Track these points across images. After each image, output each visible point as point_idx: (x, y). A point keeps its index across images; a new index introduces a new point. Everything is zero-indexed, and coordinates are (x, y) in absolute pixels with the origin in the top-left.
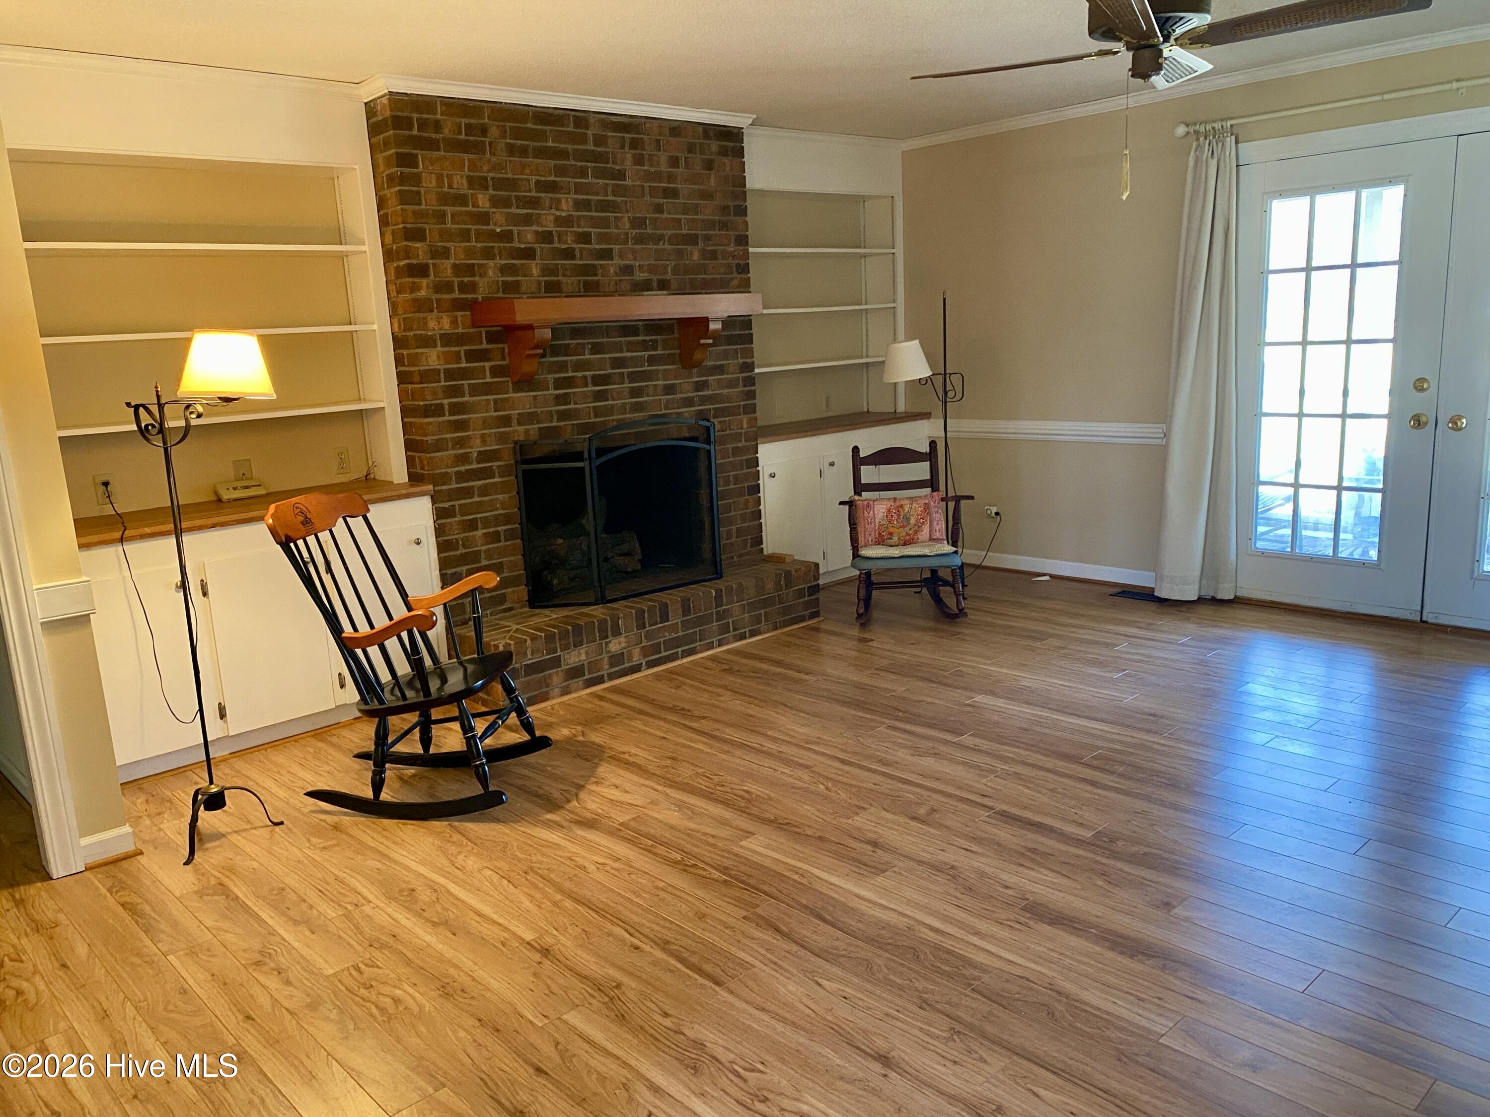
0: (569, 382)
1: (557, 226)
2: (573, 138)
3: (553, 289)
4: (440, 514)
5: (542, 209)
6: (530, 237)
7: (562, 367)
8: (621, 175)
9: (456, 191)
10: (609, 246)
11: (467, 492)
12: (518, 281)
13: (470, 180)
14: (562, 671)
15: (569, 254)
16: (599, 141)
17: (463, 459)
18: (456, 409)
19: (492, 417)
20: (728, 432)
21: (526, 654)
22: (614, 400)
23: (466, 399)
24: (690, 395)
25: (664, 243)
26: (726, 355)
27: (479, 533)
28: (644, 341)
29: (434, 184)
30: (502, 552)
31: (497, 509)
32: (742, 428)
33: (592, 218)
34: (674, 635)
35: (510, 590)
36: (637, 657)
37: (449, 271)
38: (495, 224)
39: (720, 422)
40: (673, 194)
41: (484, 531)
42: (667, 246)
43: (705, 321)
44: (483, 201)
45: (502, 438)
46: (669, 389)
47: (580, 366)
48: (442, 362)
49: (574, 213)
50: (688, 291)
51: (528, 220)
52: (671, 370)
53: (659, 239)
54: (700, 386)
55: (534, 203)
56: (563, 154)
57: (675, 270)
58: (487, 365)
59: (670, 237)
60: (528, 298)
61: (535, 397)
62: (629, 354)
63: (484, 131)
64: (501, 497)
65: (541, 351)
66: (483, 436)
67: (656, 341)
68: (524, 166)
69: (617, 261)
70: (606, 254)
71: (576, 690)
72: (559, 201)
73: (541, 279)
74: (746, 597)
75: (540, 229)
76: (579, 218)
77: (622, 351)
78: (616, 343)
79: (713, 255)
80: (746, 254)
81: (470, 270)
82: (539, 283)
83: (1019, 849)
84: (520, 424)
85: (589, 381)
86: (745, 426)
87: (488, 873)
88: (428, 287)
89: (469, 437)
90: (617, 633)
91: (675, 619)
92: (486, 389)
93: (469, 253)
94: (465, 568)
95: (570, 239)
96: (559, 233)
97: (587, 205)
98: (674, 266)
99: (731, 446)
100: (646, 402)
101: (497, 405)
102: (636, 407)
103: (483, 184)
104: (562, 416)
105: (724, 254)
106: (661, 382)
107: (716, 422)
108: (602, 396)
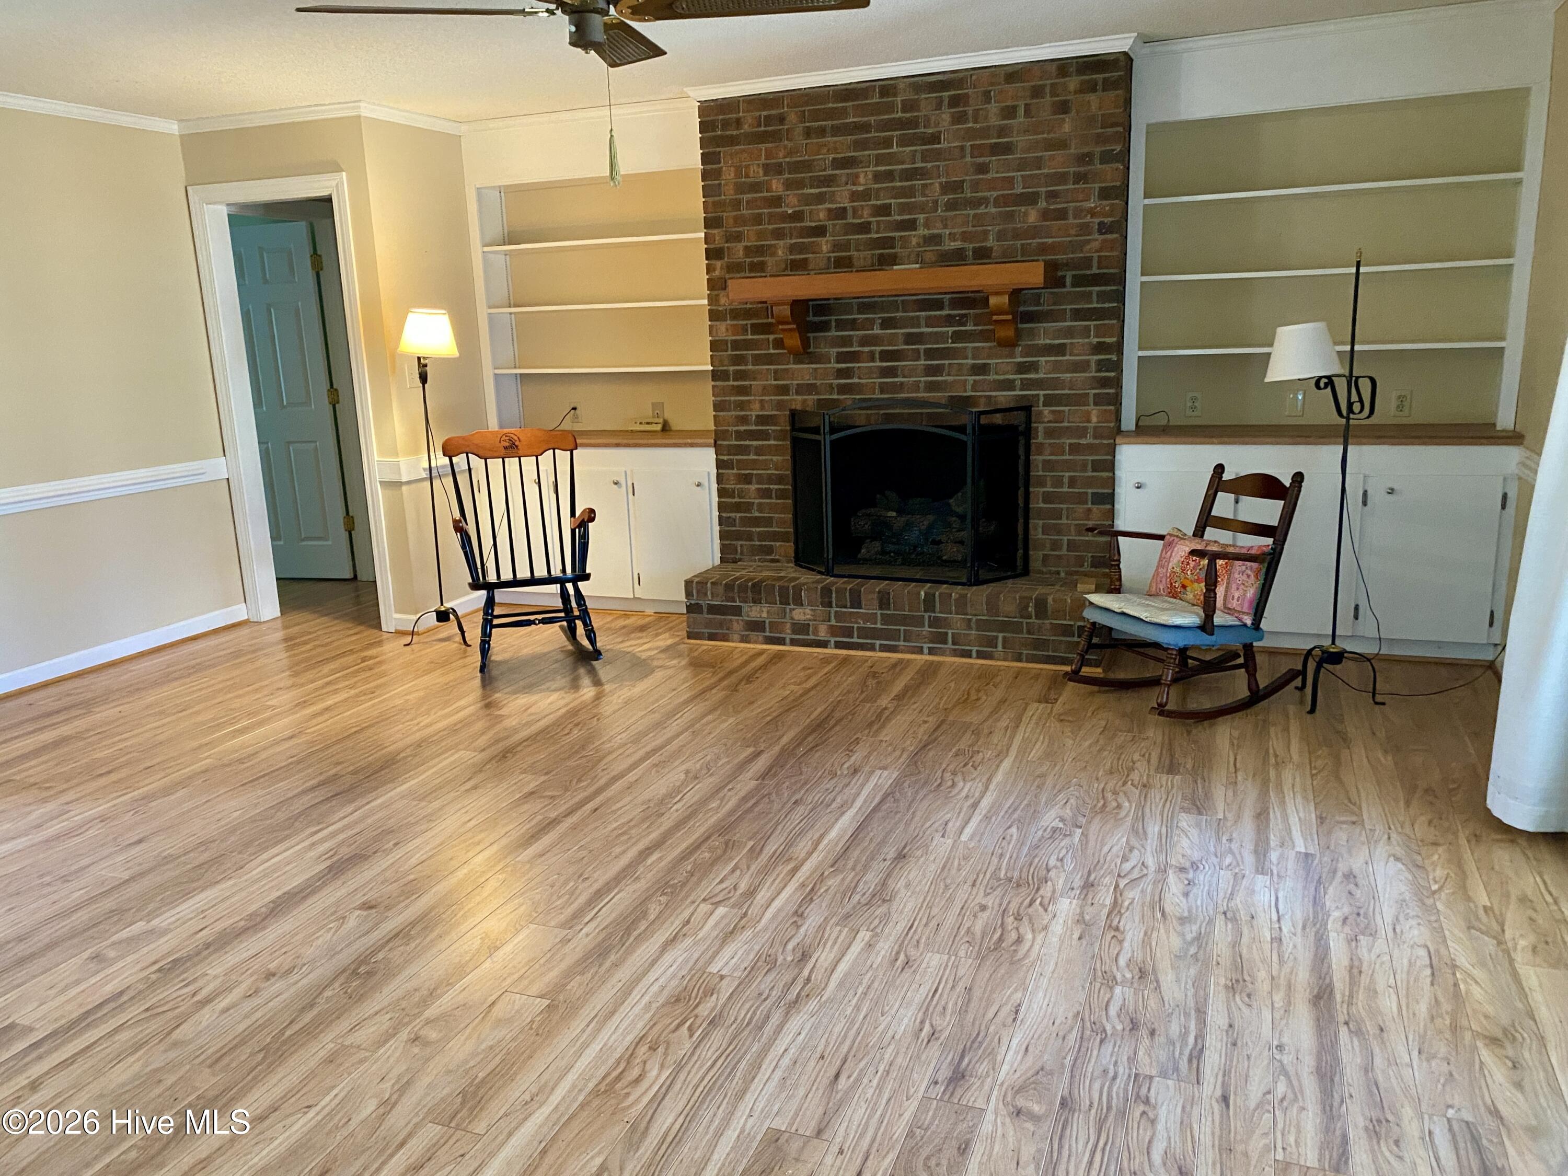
0: (854, 357)
1: (852, 201)
2: (877, 109)
3: (843, 264)
4: (720, 464)
5: (838, 186)
6: (822, 215)
7: (847, 341)
8: (935, 138)
9: (751, 180)
10: (912, 217)
11: (744, 450)
12: (806, 259)
13: (767, 169)
14: (743, 621)
15: (864, 228)
16: (909, 106)
17: (744, 420)
18: (740, 375)
19: (771, 386)
20: (1066, 424)
21: (706, 594)
22: (904, 377)
23: (749, 367)
24: (1011, 377)
25: (986, 207)
26: (1069, 332)
27: (753, 487)
28: (949, 315)
29: (732, 175)
30: (772, 508)
31: (770, 469)
32: (1089, 421)
33: (893, 188)
34: (869, 625)
35: (778, 544)
36: (823, 634)
37: (741, 253)
38: (788, 207)
39: (1053, 412)
41: (758, 486)
42: (994, 210)
43: (983, 295)
44: (777, 185)
45: (780, 405)
46: (979, 369)
47: (864, 342)
48: (730, 333)
49: (872, 186)
50: (1019, 258)
51: (820, 199)
52: (983, 348)
53: (983, 201)
54: (1022, 368)
55: (829, 181)
56: (865, 127)
57: (1001, 236)
58: (771, 337)
59: (997, 199)
61: (816, 369)
62: (928, 330)
63: (782, 119)
64: (775, 458)
65: (793, 326)
66: (762, 402)
67: (965, 315)
68: (820, 146)
69: (922, 231)
70: (911, 225)
72: (857, 176)
73: (831, 255)
75: (834, 206)
76: (878, 190)
77: (919, 326)
78: (912, 318)
79: (1062, 215)
80: (1124, 209)
81: (760, 250)
82: (829, 258)
84: (797, 393)
85: (877, 356)
86: (1094, 419)
88: (722, 268)
89: (749, 401)
90: (799, 602)
91: (870, 607)
92: (769, 359)
93: (760, 235)
94: (738, 515)
95: (866, 213)
96: (853, 208)
97: (889, 176)
98: (999, 231)
99: (1068, 441)
100: (946, 381)
101: (777, 375)
102: (931, 387)
103: (778, 169)
104: (843, 389)
105: (1078, 213)
106: (970, 361)
107: (1046, 411)
108: (890, 372)
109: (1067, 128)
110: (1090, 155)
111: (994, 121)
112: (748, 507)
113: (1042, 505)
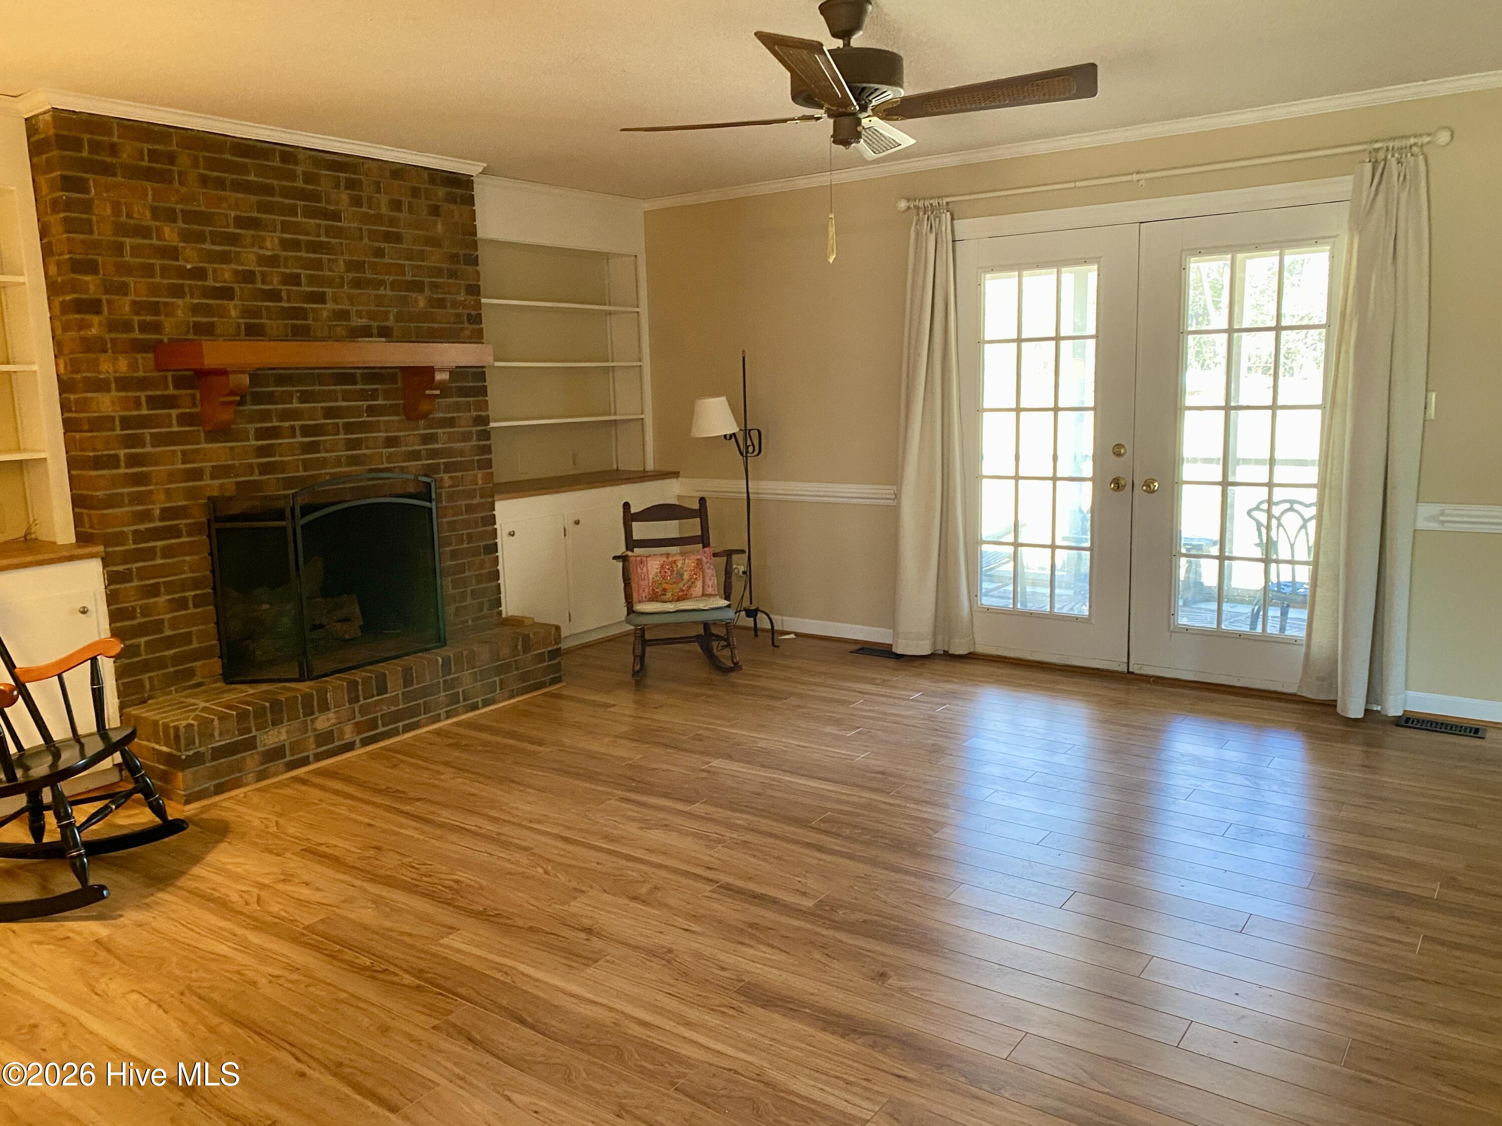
0: (273, 433)
1: (260, 266)
2: (280, 174)
3: (254, 332)
4: (112, 579)
5: (243, 247)
6: (227, 275)
7: (265, 416)
8: (336, 216)
9: (136, 222)
10: (321, 290)
11: (150, 554)
12: (212, 323)
13: (155, 211)
14: (257, 753)
15: (274, 296)
16: (309, 178)
17: (145, 516)
18: (133, 461)
19: (179, 470)
20: (460, 488)
21: (212, 735)
22: (327, 451)
23: (148, 449)
24: (417, 448)
25: (385, 289)
26: (457, 407)
27: (163, 599)
28: (363, 389)
29: (109, 211)
30: (189, 621)
31: (184, 573)
32: (477, 484)
33: (301, 258)
34: (394, 709)
35: (199, 664)
36: (349, 734)
37: (127, 309)
38: (186, 261)
39: (451, 478)
40: (397, 238)
41: (168, 597)
42: (391, 293)
43: (429, 371)
44: (170, 234)
45: (192, 494)
46: (391, 442)
47: (286, 415)
48: (118, 409)
49: (279, 253)
50: (413, 339)
51: (224, 258)
52: (393, 421)
53: (382, 283)
54: (427, 439)
55: (233, 240)
56: (268, 190)
57: (399, 318)
58: (174, 412)
59: (392, 283)
60: (225, 340)
61: (232, 448)
62: (345, 404)
63: (171, 158)
64: (187, 558)
65: (238, 398)
66: (167, 491)
67: (376, 390)
68: (221, 199)
69: (331, 305)
70: (320, 298)
71: (275, 775)
72: (263, 240)
73: (240, 321)
74: (478, 664)
75: (240, 268)
76: (286, 258)
77: (336, 400)
78: (330, 391)
79: (442, 304)
80: (479, 305)
81: (154, 308)
82: (239, 325)
83: (740, 925)
84: (213, 477)
85: (298, 431)
86: (480, 482)
87: (135, 996)
88: (100, 324)
89: (150, 492)
90: (324, 707)
91: (395, 689)
92: (170, 439)
93: (154, 290)
94: (143, 640)
95: (276, 280)
96: (262, 273)
97: (295, 245)
98: (398, 312)
99: (464, 503)
100: (365, 454)
101: (186, 457)
102: (354, 461)
103: (170, 216)
104: (265, 469)
105: (454, 304)
106: (383, 434)
107: (446, 477)
108: (312, 447)
109: (440, 228)
110: (456, 255)
111: (384, 210)
112: (158, 626)
113: (450, 563)
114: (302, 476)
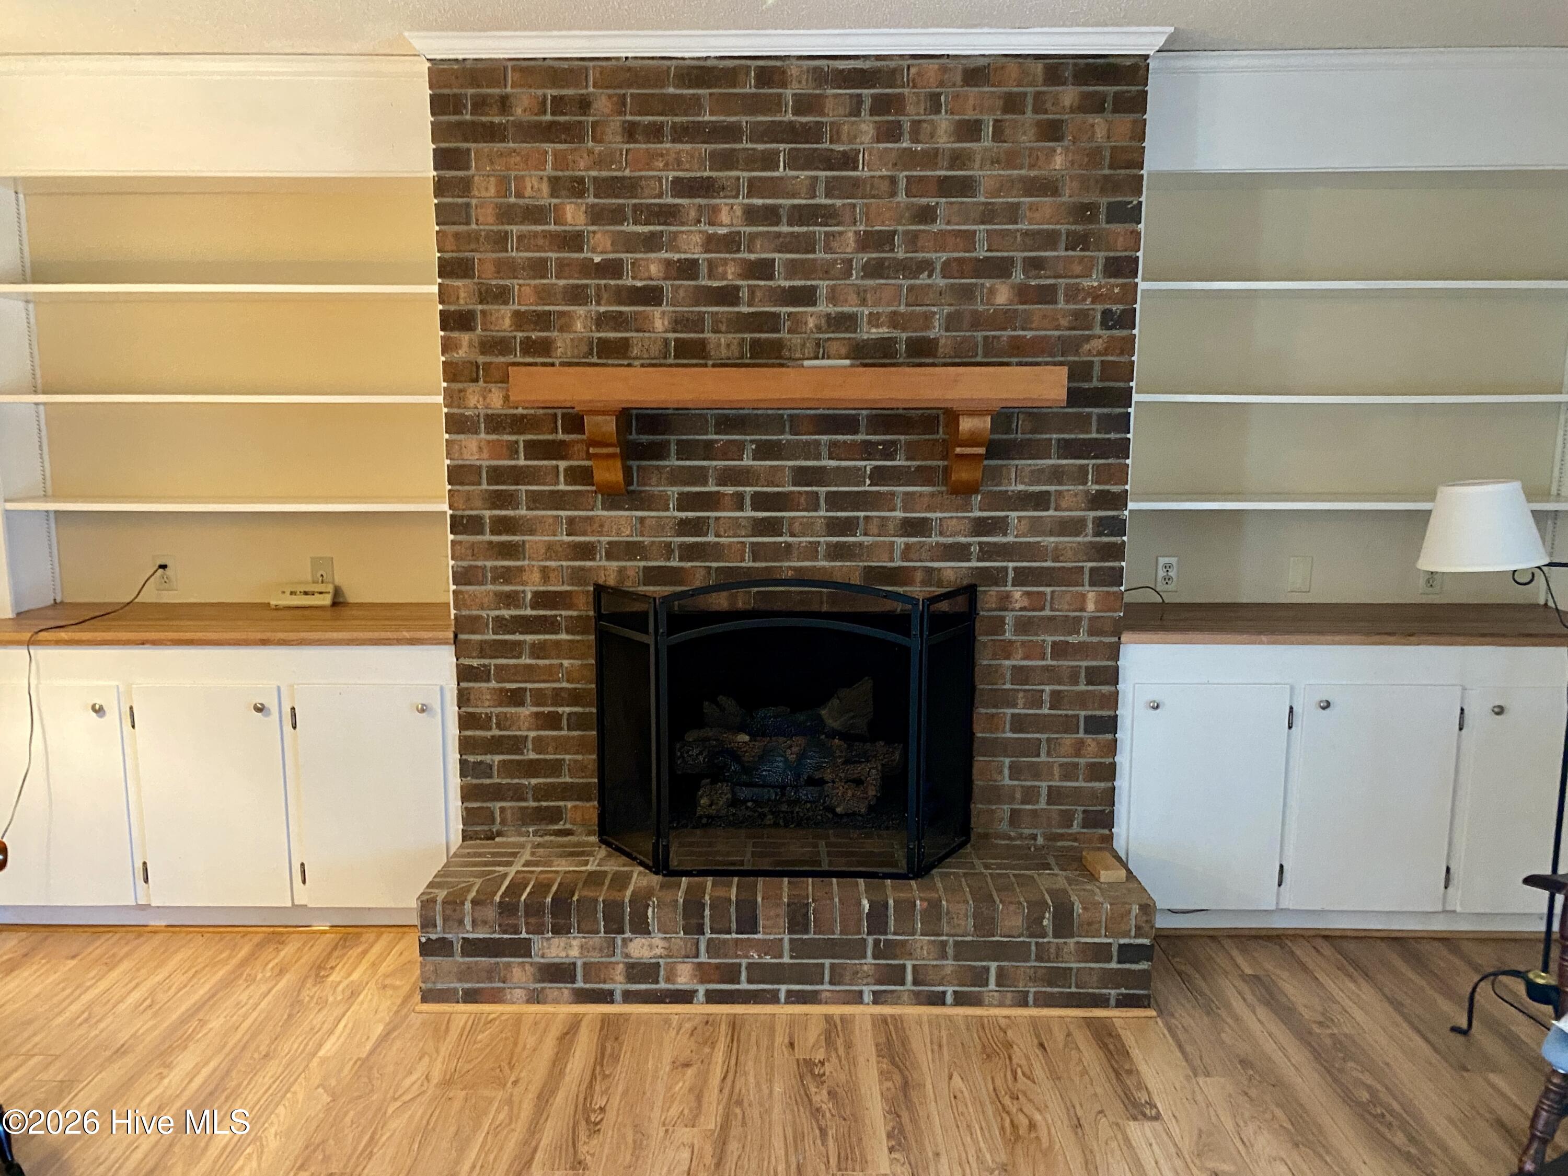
0: (710, 501)
1: (707, 251)
2: (753, 105)
3: (690, 352)
4: (464, 674)
5: (683, 224)
6: (654, 269)
8: (849, 161)
9: (527, 201)
10: (809, 283)
11: (513, 649)
12: (627, 339)
13: (555, 183)
14: (531, 964)
15: (728, 296)
16: (804, 105)
17: (510, 599)
18: (504, 525)
19: (562, 543)
20: (1047, 613)
21: (461, 922)
22: (794, 535)
23: (523, 512)
24: (963, 540)
25: (930, 276)
26: (1057, 475)
27: (526, 711)
28: (868, 443)
29: (492, 191)
30: (562, 745)
31: (558, 681)
32: (1083, 609)
33: (778, 235)
35: (569, 804)
37: (508, 322)
38: (594, 251)
39: (1028, 594)
40: (966, 187)
41: (535, 709)
42: (942, 282)
44: (574, 215)
45: (578, 576)
46: (913, 527)
47: (726, 477)
48: (485, 455)
49: (742, 229)
50: (979, 359)
51: (651, 243)
52: (921, 495)
53: (926, 266)
54: (981, 527)
55: (668, 214)
56: (731, 133)
57: (952, 322)
58: (563, 464)
59: (947, 264)
60: (642, 366)
61: (642, 520)
62: (833, 463)
63: (584, 105)
64: (566, 663)
66: (544, 571)
67: (894, 443)
68: (652, 156)
69: (824, 307)
70: (807, 297)
71: (556, 1001)
72: (715, 210)
73: (672, 335)
75: (677, 256)
76: (752, 237)
77: (818, 457)
78: (807, 443)
79: (1047, 295)
80: (1131, 292)
81: (543, 320)
82: (666, 342)
84: (609, 556)
85: (748, 501)
86: (1091, 606)
88: (471, 345)
89: (521, 569)
90: (641, 927)
92: (557, 500)
93: (544, 295)
94: (497, 758)
95: (731, 270)
96: (710, 262)
97: (771, 215)
98: (949, 315)
99: (1050, 639)
100: (861, 544)
101: (572, 526)
102: (837, 552)
103: (577, 188)
104: (689, 552)
105: (1073, 294)
106: (899, 514)
107: (1017, 593)
108: (772, 527)
109: (1059, 161)
110: (1092, 207)
111: (944, 141)
112: (517, 744)
113: (1009, 735)
114: (749, 568)
